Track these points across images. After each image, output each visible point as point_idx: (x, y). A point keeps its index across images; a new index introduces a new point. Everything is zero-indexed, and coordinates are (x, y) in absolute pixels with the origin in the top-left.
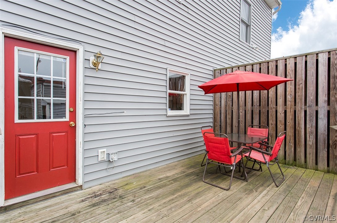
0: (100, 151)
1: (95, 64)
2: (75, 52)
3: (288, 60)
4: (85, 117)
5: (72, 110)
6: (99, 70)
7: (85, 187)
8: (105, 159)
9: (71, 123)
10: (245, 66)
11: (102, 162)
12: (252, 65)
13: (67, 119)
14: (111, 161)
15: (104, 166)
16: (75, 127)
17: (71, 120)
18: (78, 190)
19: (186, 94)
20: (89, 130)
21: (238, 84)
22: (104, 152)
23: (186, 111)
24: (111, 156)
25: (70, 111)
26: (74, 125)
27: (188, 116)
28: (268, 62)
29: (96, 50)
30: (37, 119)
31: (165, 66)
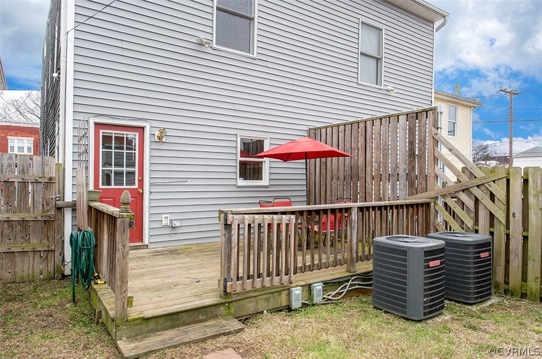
0: (164, 216)
1: (159, 138)
2: (143, 128)
3: (374, 121)
4: (151, 185)
5: (140, 179)
6: (163, 142)
7: (151, 246)
8: (169, 224)
9: (140, 190)
10: (338, 126)
11: (166, 227)
12: (345, 125)
13: (136, 186)
14: (174, 226)
15: (168, 231)
16: (143, 193)
17: (139, 188)
18: (144, 249)
19: (265, 161)
20: (154, 196)
21: (306, 153)
22: (167, 217)
23: (265, 181)
24: (174, 222)
25: (139, 180)
26: (141, 192)
27: (267, 187)
28: (359, 123)
29: (162, 125)
30: (115, 185)
31: (234, 132)
